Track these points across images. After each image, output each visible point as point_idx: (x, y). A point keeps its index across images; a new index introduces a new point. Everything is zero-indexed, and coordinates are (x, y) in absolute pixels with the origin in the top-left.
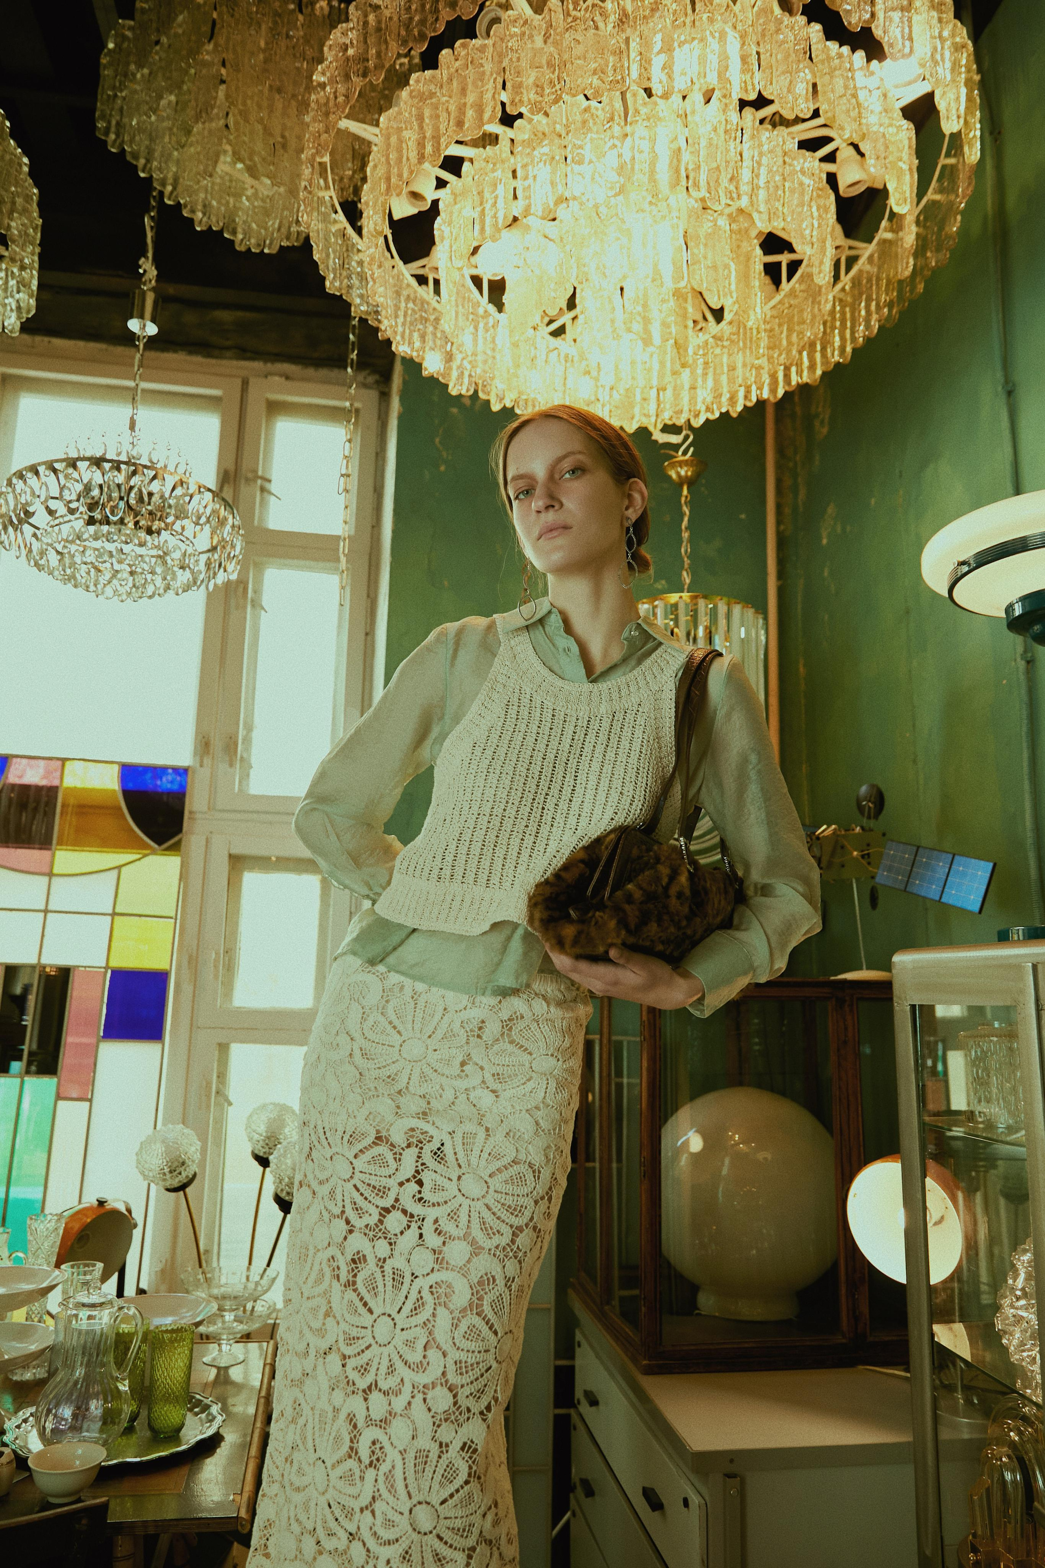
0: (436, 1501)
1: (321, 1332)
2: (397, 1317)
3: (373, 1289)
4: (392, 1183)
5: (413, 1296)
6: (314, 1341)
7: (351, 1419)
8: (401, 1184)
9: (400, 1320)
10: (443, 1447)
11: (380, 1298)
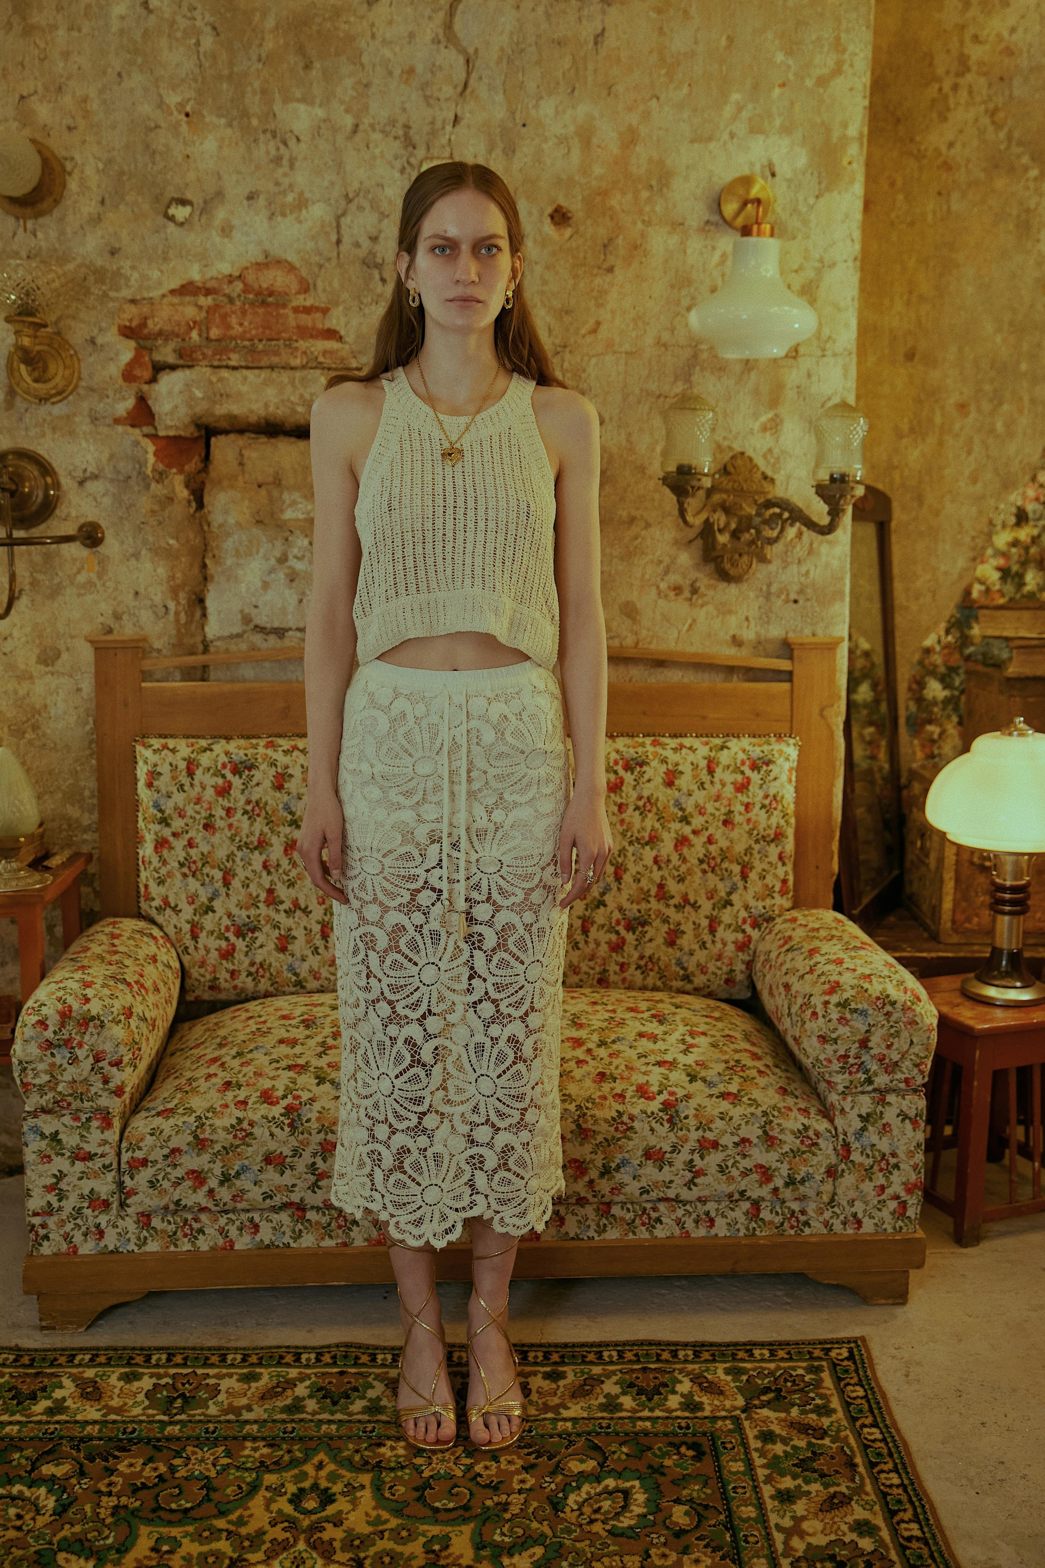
0: (494, 1075)
1: (367, 989)
2: (440, 964)
3: (416, 948)
4: (420, 871)
5: (451, 948)
6: (362, 995)
7: (408, 1041)
8: (427, 871)
9: (443, 965)
10: (495, 1040)
11: (423, 953)
